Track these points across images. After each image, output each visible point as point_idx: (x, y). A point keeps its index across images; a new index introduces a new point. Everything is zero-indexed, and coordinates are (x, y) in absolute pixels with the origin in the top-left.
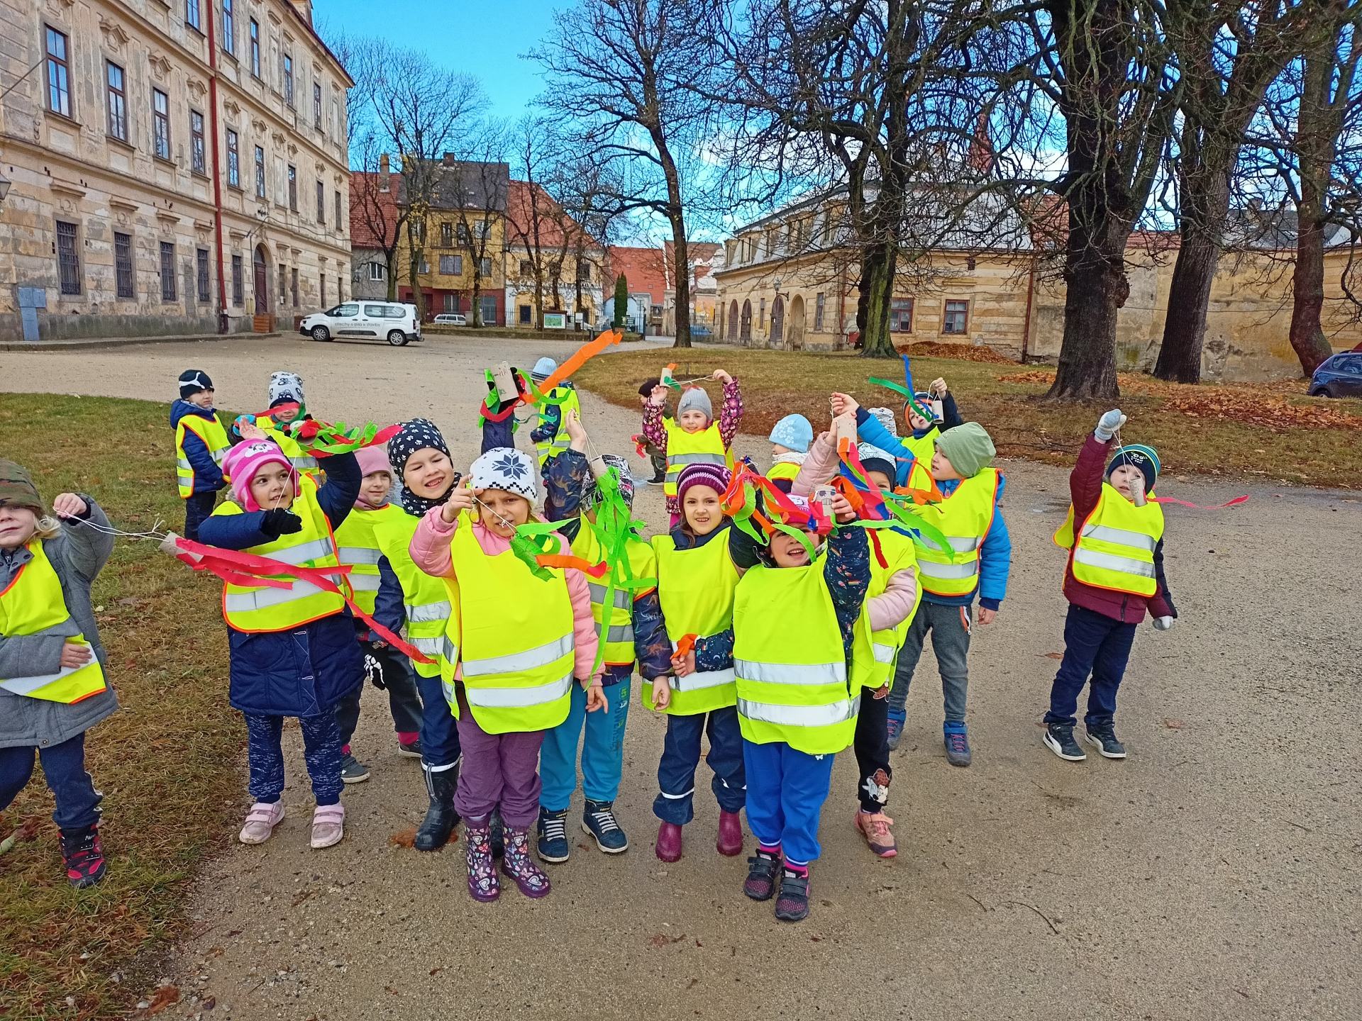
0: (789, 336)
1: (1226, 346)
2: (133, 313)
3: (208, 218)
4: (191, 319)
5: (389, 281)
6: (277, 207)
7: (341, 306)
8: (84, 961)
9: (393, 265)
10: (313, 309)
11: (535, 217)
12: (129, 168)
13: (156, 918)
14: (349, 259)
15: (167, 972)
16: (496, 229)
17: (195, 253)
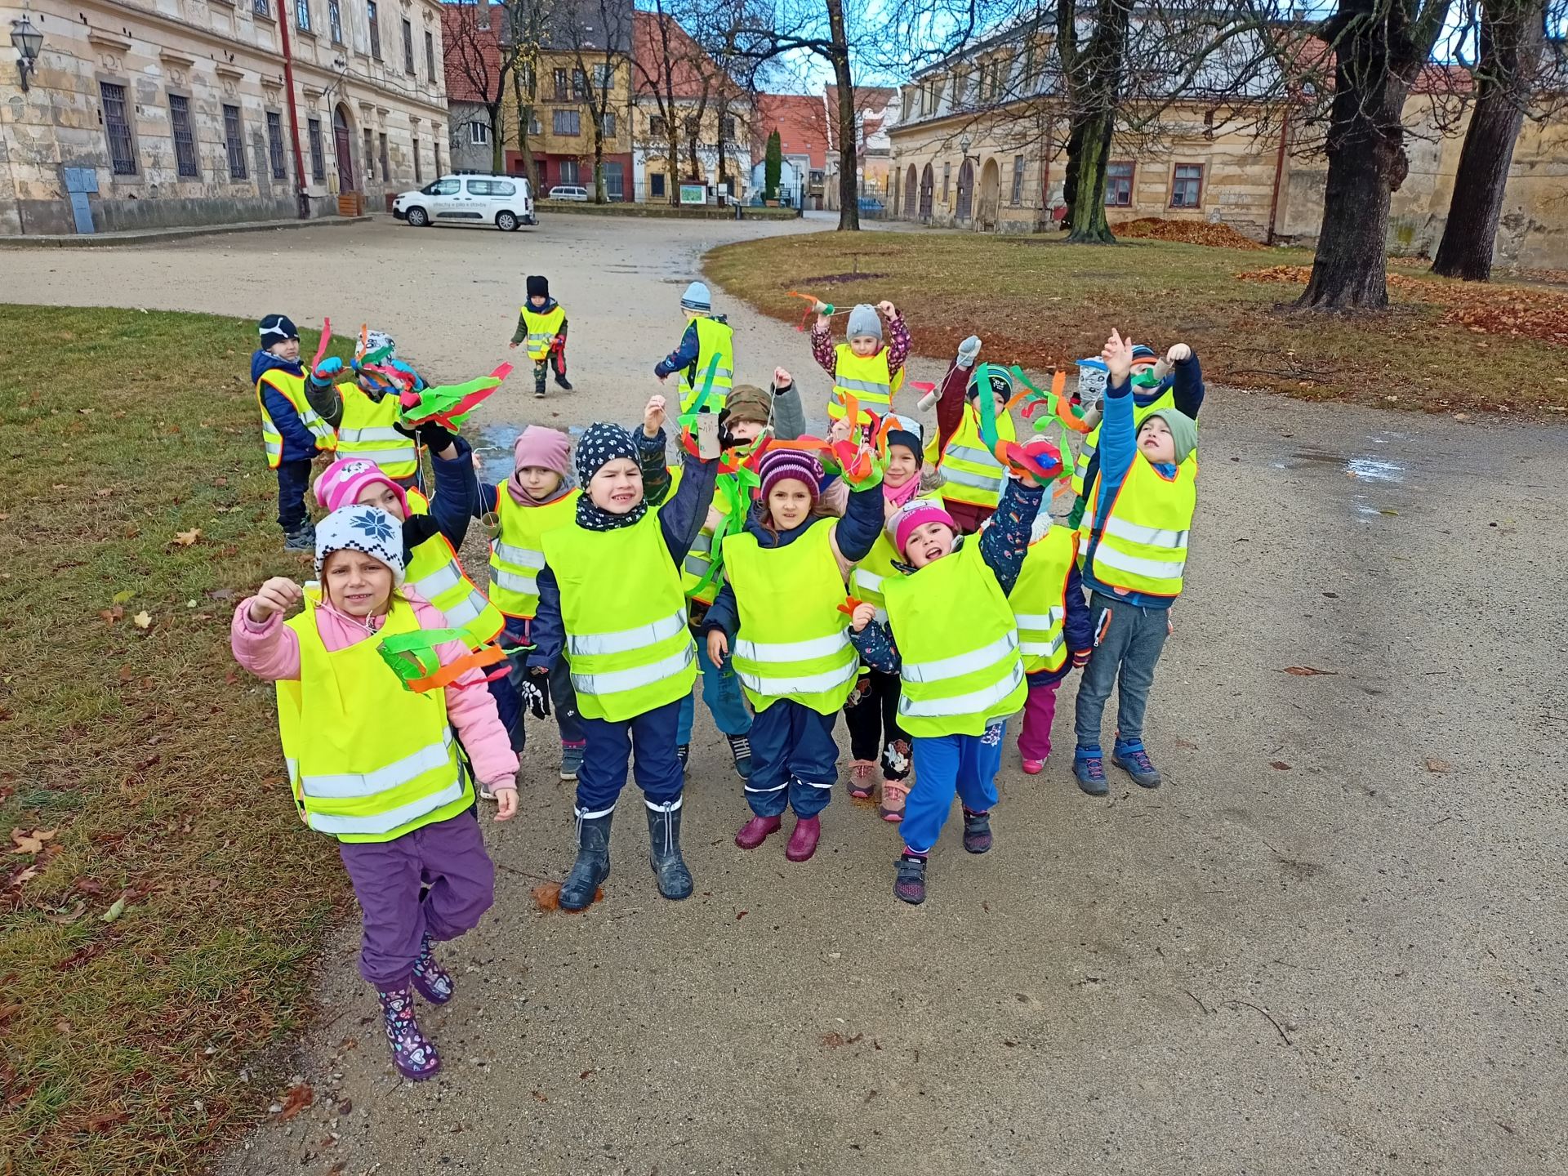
0: (979, 213)
2: (198, 196)
3: (275, 73)
4: (265, 201)
5: (495, 146)
6: (358, 55)
7: (439, 182)
8: (210, 1057)
9: (498, 125)
10: (407, 183)
11: (666, 60)
12: (179, 9)
13: (283, 1004)
14: (445, 119)
15: (298, 1069)
16: (619, 75)
17: (264, 118)
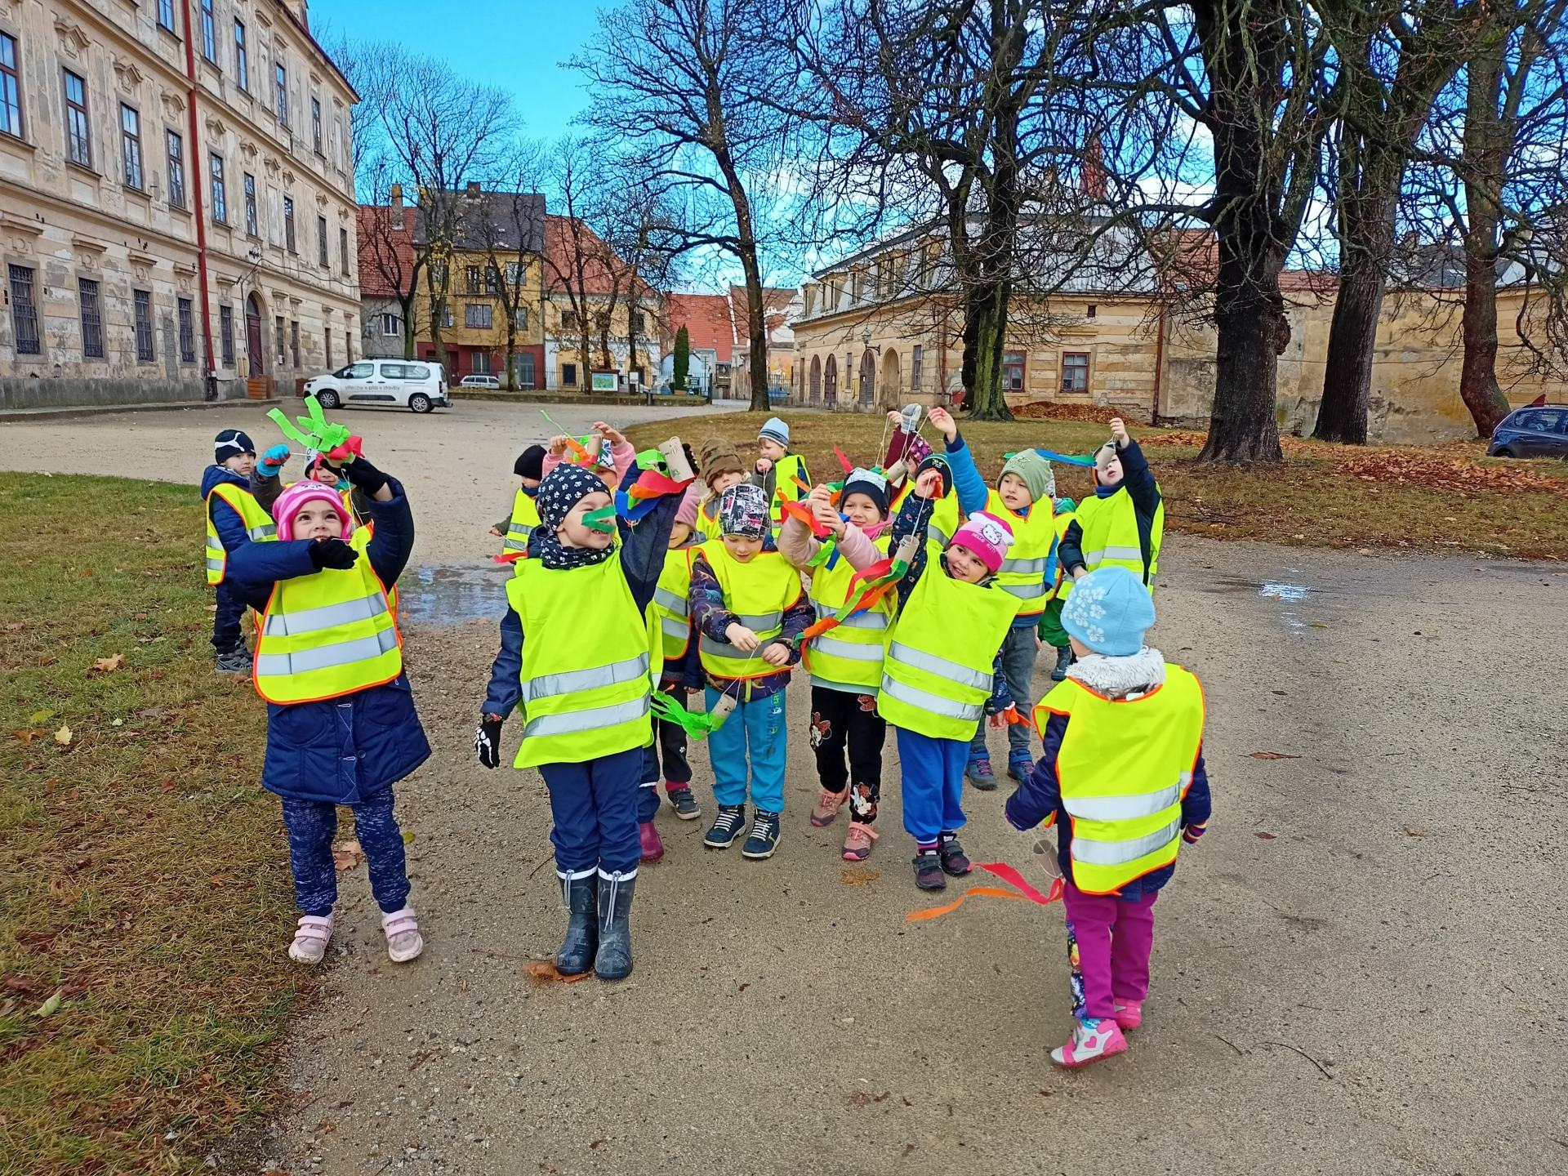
0: (881, 398)
1: (1386, 403)
2: (103, 376)
3: (189, 261)
4: (172, 383)
5: (407, 336)
6: (272, 247)
7: (351, 366)
8: (171, 1143)
9: (411, 318)
10: (318, 370)
11: (578, 259)
12: (95, 200)
13: (249, 1088)
14: (357, 310)
15: (272, 1154)
16: (531, 272)
17: (176, 304)
